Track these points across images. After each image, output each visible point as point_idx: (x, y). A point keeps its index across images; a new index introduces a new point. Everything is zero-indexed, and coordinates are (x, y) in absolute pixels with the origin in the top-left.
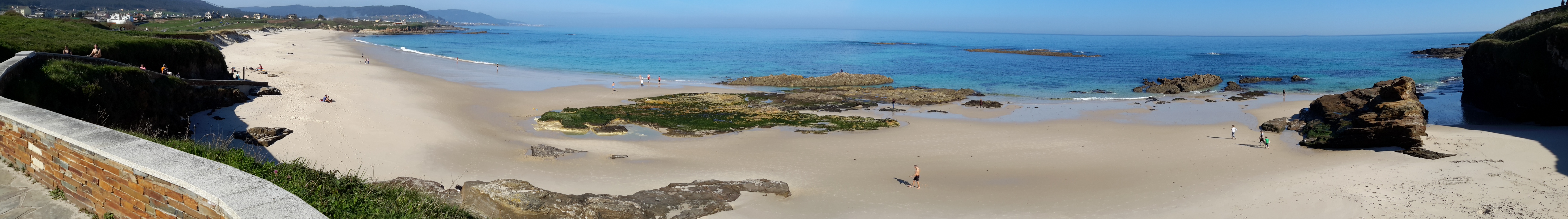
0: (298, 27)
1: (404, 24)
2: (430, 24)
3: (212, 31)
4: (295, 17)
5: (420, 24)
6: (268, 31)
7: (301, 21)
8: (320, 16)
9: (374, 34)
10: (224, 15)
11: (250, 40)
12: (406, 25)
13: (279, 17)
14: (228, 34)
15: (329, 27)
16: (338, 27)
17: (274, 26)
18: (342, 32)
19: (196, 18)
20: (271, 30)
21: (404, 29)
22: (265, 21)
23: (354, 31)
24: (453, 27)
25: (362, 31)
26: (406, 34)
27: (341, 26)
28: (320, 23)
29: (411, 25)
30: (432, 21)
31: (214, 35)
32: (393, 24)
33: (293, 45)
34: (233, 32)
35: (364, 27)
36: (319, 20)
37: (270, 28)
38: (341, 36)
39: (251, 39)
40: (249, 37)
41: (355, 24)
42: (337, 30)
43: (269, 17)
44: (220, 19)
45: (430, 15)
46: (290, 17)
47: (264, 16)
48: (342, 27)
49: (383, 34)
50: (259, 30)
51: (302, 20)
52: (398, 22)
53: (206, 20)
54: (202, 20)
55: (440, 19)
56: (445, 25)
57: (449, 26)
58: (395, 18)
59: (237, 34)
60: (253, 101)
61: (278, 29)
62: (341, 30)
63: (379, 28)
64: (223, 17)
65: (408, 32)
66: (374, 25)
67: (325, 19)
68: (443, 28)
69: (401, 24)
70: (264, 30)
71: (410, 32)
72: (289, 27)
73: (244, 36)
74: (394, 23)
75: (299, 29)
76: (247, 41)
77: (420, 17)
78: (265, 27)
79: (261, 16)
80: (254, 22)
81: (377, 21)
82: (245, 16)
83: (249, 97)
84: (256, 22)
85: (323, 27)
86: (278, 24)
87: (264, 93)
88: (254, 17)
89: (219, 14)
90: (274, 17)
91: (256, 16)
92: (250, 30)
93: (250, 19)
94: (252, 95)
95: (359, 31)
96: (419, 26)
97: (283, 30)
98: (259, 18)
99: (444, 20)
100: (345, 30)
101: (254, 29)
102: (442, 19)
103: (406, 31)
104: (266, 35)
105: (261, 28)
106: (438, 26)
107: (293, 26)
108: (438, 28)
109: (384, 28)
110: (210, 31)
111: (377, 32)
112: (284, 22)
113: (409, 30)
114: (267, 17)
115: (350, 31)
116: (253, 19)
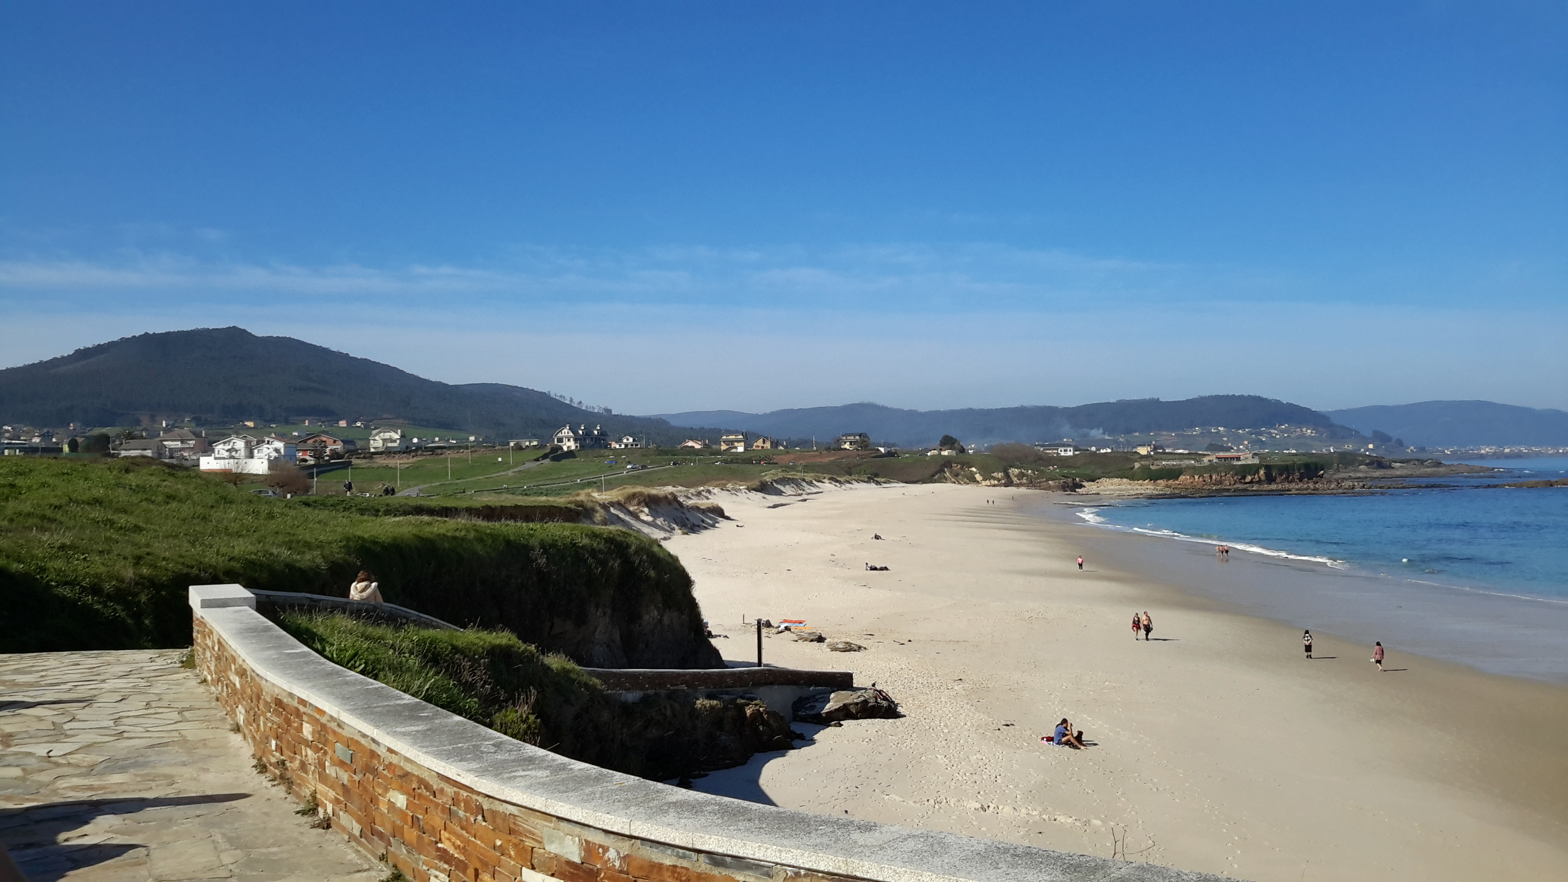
0: (877, 475)
1: (1248, 459)
2: (1348, 460)
3: (595, 495)
4: (864, 443)
5: (1305, 460)
6: (780, 493)
7: (883, 456)
8: (948, 442)
9: (1137, 496)
10: (619, 441)
11: (723, 524)
12: (1256, 461)
13: (805, 443)
14: (652, 502)
15: (978, 477)
16: (1007, 476)
17: (799, 475)
18: (1023, 490)
19: (521, 448)
20: (788, 489)
21: (1249, 478)
22: (767, 460)
23: (1064, 488)
24: (1439, 464)
25: (1090, 487)
26: (1258, 494)
27: (1016, 471)
28: (947, 463)
29: (1276, 460)
30: (1349, 447)
31: (605, 507)
32: (1206, 460)
33: (877, 537)
34: (666, 497)
35: (1099, 472)
36: (945, 453)
37: (785, 481)
38: (1019, 506)
39: (728, 518)
40: (719, 512)
41: (1063, 462)
42: (1006, 485)
43: (775, 444)
44: (607, 452)
45: (1343, 427)
46: (847, 446)
47: (760, 443)
48: (1021, 476)
49: (1172, 496)
50: (749, 489)
51: (889, 454)
52: (1221, 454)
53: (557, 455)
54: (545, 457)
55: (1381, 438)
56: (1407, 461)
57: (1422, 462)
58: (1207, 441)
59: (680, 504)
60: (812, 742)
61: (810, 483)
62: (1018, 485)
63: (1154, 476)
64: (616, 446)
65: (1266, 487)
66: (1137, 465)
67: (962, 450)
68: (1398, 473)
69: (1238, 459)
70: (764, 488)
71: (1273, 487)
72: (847, 477)
73: (704, 511)
74: (1212, 458)
75: (878, 483)
76: (713, 526)
77: (1303, 436)
78: (768, 479)
79: (748, 440)
80: (726, 461)
81: (1143, 451)
82: (690, 444)
83: (797, 727)
84: (732, 462)
85: (957, 475)
86: (807, 468)
87: (845, 713)
88: (724, 447)
89: (602, 434)
90: (791, 445)
91: (732, 442)
92: (716, 490)
93: (709, 450)
94: (804, 720)
95: (1081, 486)
96: (1307, 466)
97: (827, 486)
98: (741, 449)
99: (1400, 443)
100: (1031, 484)
101: (730, 486)
102: (1389, 439)
103: (1260, 482)
104: (775, 506)
105: (756, 483)
106: (1379, 464)
107: (859, 473)
108: (1378, 473)
109: (1172, 474)
110: (589, 495)
111: (1147, 487)
112: (826, 460)
113: (1270, 479)
114: (768, 445)
115: (1049, 488)
116: (719, 453)
